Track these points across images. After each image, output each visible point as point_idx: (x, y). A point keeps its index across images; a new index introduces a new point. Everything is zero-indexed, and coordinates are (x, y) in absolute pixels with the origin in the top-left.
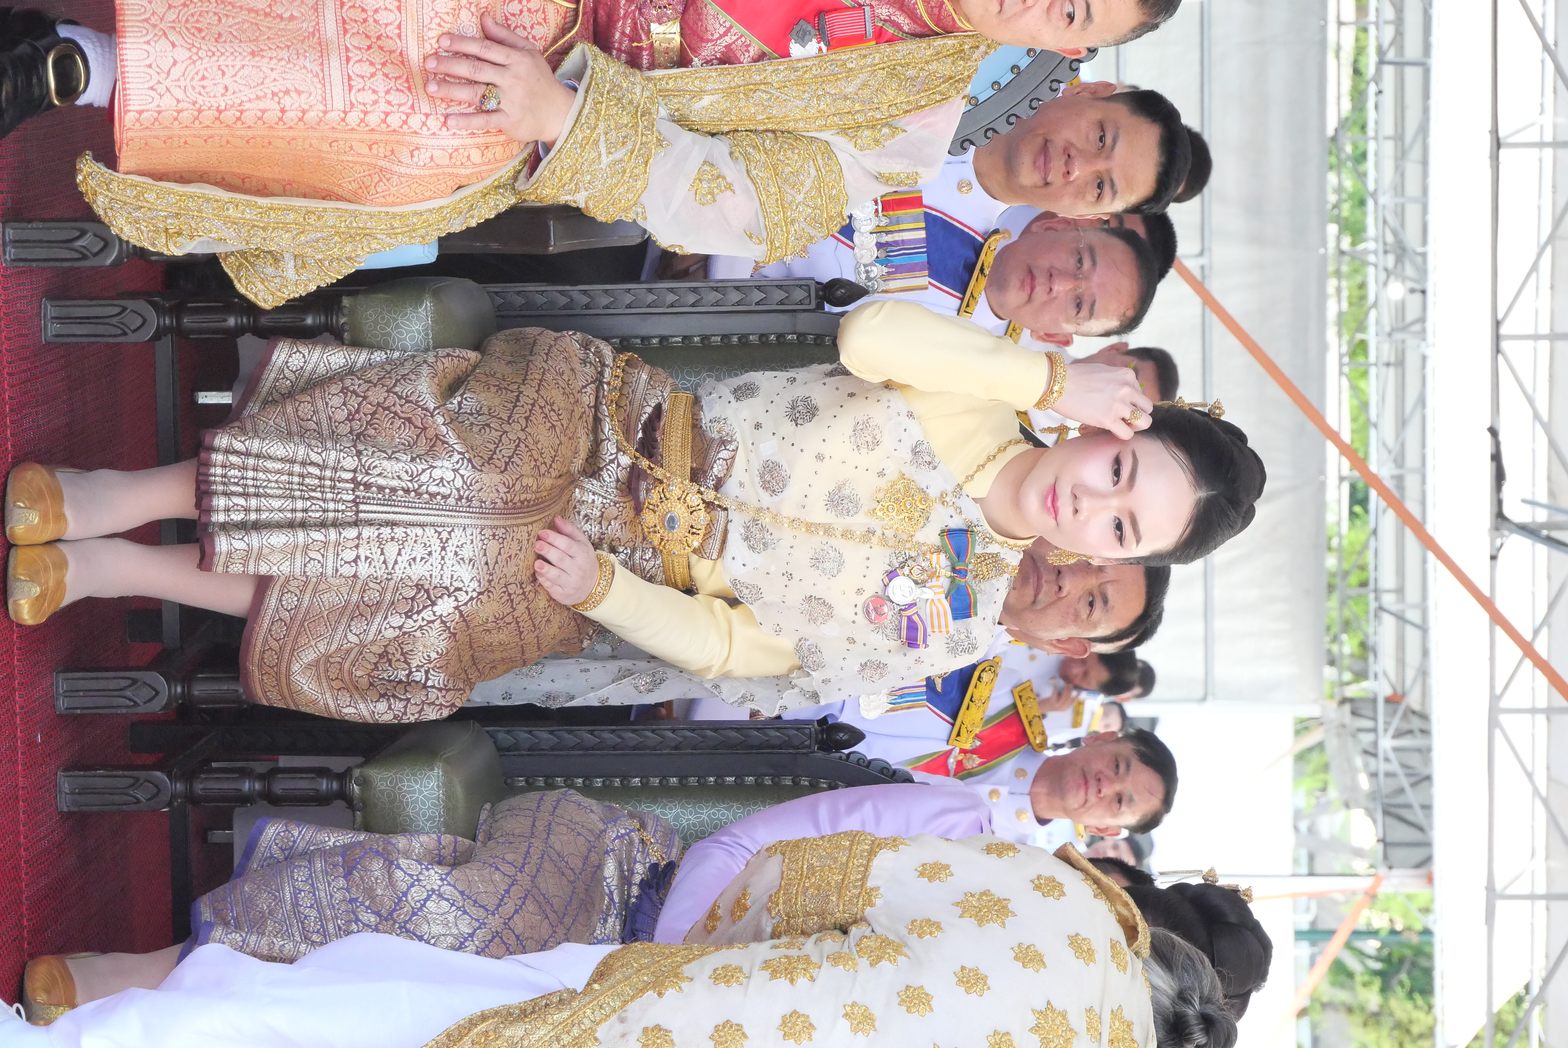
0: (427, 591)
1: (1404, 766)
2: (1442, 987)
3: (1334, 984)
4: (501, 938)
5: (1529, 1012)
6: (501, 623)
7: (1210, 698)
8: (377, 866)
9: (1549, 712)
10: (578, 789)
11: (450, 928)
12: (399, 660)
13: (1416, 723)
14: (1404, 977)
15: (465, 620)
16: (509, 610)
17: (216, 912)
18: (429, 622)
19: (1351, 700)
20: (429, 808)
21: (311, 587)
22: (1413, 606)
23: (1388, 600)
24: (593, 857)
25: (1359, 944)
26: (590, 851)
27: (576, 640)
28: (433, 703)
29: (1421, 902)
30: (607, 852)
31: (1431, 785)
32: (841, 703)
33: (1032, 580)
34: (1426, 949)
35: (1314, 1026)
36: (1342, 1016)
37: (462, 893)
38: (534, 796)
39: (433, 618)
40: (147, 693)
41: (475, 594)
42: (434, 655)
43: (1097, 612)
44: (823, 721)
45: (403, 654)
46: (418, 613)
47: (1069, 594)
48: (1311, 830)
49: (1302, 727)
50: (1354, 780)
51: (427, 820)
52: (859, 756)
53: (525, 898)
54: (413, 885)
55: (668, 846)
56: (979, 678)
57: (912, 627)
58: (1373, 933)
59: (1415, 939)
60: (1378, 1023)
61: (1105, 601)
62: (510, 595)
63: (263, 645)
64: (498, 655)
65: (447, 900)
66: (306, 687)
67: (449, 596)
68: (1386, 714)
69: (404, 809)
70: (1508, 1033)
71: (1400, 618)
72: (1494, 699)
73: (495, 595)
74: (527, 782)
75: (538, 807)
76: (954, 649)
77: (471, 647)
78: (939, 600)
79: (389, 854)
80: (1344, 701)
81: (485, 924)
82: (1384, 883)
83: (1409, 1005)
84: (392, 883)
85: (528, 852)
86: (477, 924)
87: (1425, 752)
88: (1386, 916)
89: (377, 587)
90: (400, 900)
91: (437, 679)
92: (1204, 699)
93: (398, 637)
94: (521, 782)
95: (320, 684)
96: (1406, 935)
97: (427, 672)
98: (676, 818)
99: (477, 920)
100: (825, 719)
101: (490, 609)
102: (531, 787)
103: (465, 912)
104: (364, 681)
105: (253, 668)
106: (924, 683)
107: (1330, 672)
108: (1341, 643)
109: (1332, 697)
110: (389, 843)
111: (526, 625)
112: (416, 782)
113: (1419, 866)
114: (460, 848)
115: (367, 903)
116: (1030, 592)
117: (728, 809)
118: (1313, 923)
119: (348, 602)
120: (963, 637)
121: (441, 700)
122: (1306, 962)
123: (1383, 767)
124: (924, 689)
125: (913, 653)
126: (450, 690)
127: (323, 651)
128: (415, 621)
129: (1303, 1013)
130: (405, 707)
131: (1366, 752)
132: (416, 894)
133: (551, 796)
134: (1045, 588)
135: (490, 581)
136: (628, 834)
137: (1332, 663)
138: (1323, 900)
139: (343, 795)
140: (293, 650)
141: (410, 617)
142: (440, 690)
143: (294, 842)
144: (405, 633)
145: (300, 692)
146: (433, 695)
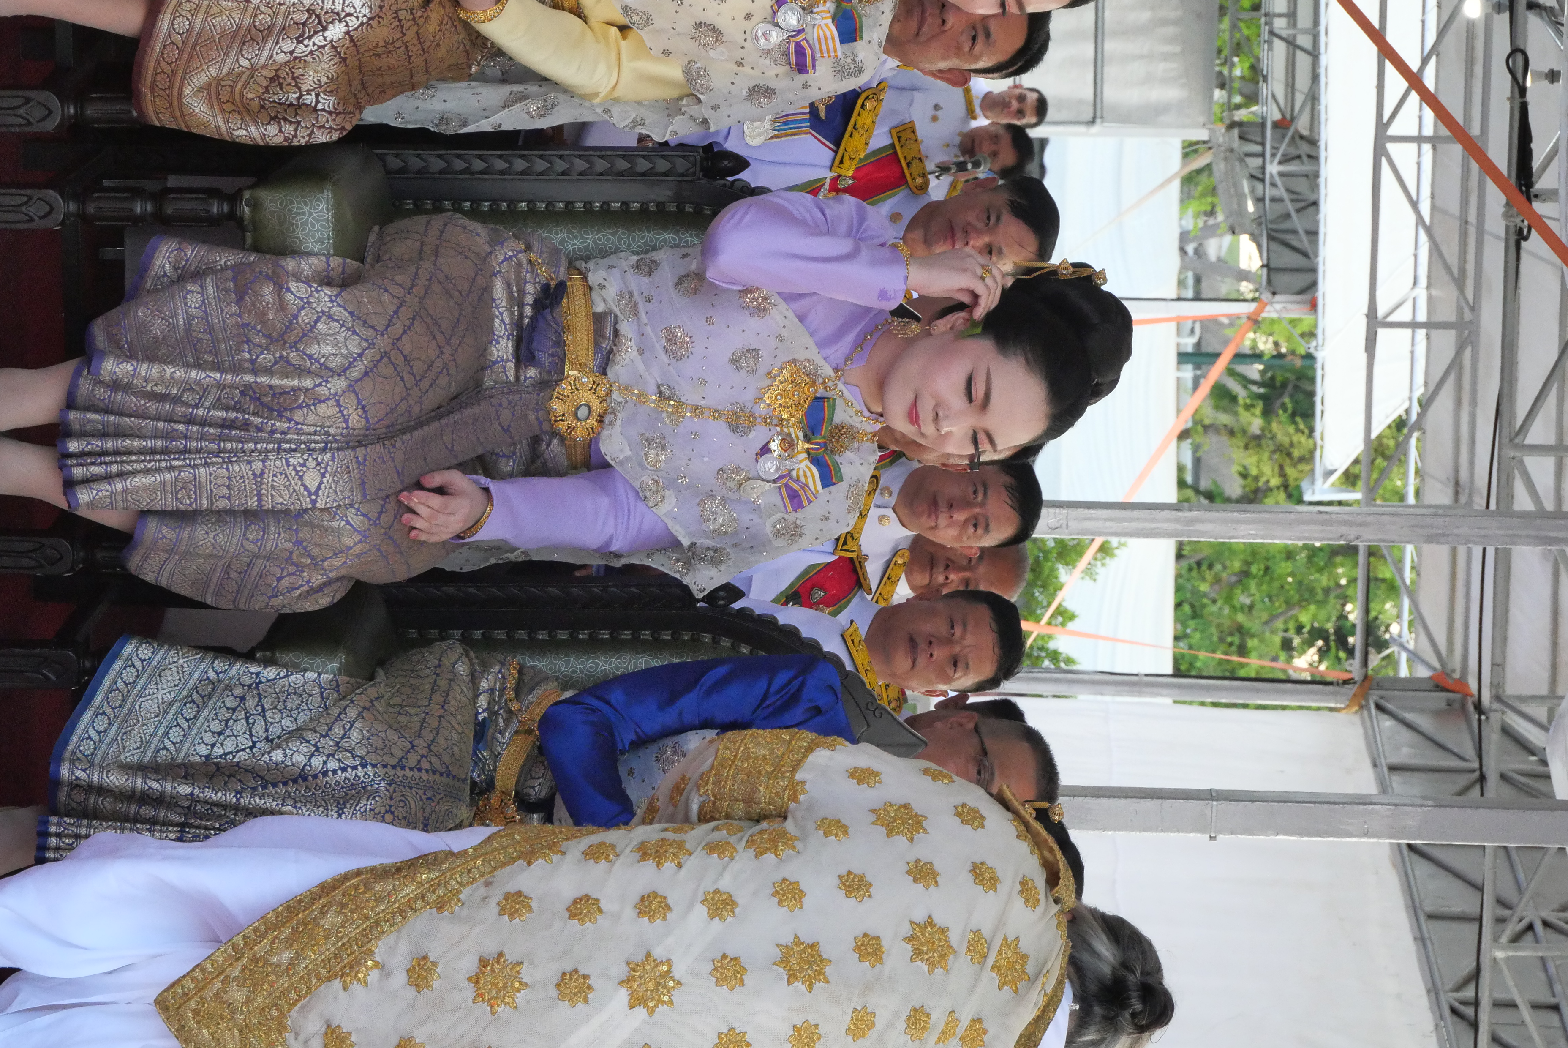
0: (318, 16)
1: (1289, 191)
2: (1322, 412)
3: (1217, 407)
4: (389, 358)
5: (1408, 437)
6: (391, 47)
7: (1098, 120)
8: (267, 291)
9: (1433, 141)
10: (465, 213)
11: (340, 348)
12: (289, 84)
13: (1304, 148)
14: (1286, 400)
15: (355, 45)
16: (399, 35)
17: (112, 338)
18: (320, 47)
19: (1240, 124)
20: (318, 231)
21: (203, 10)
22: (1305, 32)
23: (1280, 24)
24: (480, 281)
25: (1241, 369)
26: (477, 274)
27: (464, 66)
28: (323, 127)
29: (1304, 327)
30: (494, 275)
31: (1317, 211)
32: (726, 130)
33: (917, 12)
34: (1310, 373)
35: (1196, 448)
36: (1224, 438)
37: (352, 314)
38: (422, 219)
39: (323, 43)
40: (39, 113)
41: (365, 20)
42: (324, 80)
43: (979, 47)
44: (709, 148)
45: (293, 78)
46: (310, 38)
47: (952, 27)
48: (1199, 252)
49: (1190, 149)
50: (1242, 205)
51: (316, 242)
52: (743, 184)
53: (414, 318)
54: (303, 308)
55: (556, 266)
56: (863, 106)
57: (800, 51)
58: (1256, 356)
59: (1298, 363)
60: (1259, 446)
61: (988, 35)
62: (400, 21)
63: (155, 68)
64: (387, 80)
65: (337, 321)
66: (197, 110)
67: (340, 21)
68: (1273, 139)
69: (294, 231)
70: (1386, 458)
71: (1291, 43)
72: (1382, 126)
73: (386, 21)
74: (415, 205)
75: (426, 230)
76: (840, 72)
77: (360, 72)
78: (827, 25)
79: (278, 277)
80: (1232, 125)
81: (374, 344)
82: (1268, 308)
83: (1291, 429)
84: (282, 306)
85: (416, 274)
86: (365, 345)
87: (1313, 177)
88: (1271, 339)
89: (269, 11)
90: (291, 323)
91: (327, 102)
92: (1093, 122)
93: (289, 61)
94: (409, 205)
95: (212, 107)
96: (1290, 358)
97: (317, 95)
98: (562, 242)
99: (367, 340)
100: (710, 146)
101: (382, 33)
102: (419, 210)
103: (354, 332)
104: (255, 105)
105: (146, 91)
106: (808, 110)
107: (1218, 95)
108: (1233, 65)
109: (1221, 120)
110: (279, 265)
111: (415, 49)
112: (306, 204)
113: (1301, 292)
114: (347, 270)
115: (259, 328)
116: (913, 24)
117: (613, 234)
118: (1198, 344)
119: (239, 27)
120: (849, 60)
121: (331, 123)
122: (1190, 384)
123: (1269, 192)
124: (808, 116)
125: (802, 78)
126: (340, 113)
127: (214, 74)
128: (306, 46)
129: (1184, 435)
130: (296, 130)
131: (1253, 177)
132: (306, 317)
133: (438, 221)
134: (929, 21)
135: (381, 7)
136: (515, 256)
137: (1222, 86)
138: (1209, 324)
139: (233, 217)
140: (185, 73)
141: (301, 42)
142: (330, 113)
143: (187, 260)
144: (296, 58)
145: (192, 114)
146: (323, 118)
